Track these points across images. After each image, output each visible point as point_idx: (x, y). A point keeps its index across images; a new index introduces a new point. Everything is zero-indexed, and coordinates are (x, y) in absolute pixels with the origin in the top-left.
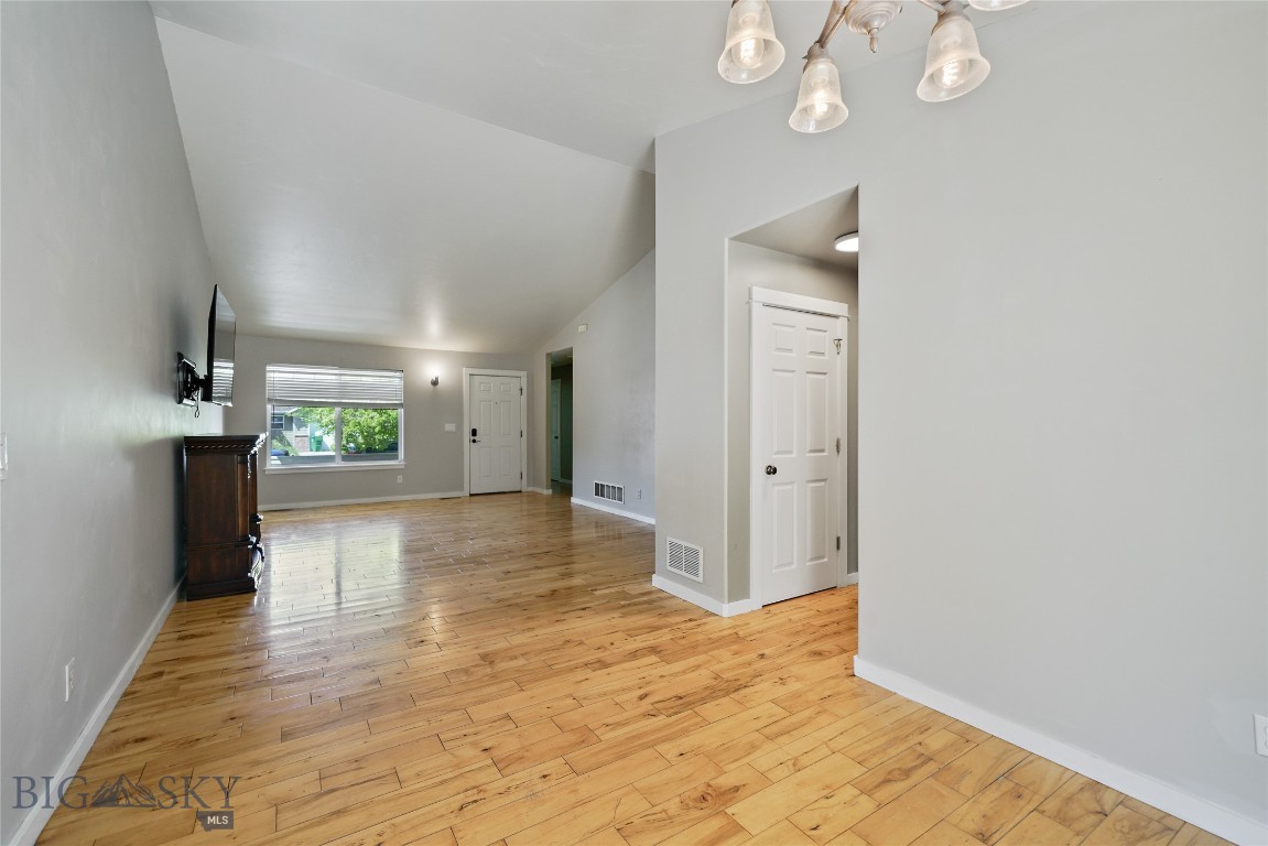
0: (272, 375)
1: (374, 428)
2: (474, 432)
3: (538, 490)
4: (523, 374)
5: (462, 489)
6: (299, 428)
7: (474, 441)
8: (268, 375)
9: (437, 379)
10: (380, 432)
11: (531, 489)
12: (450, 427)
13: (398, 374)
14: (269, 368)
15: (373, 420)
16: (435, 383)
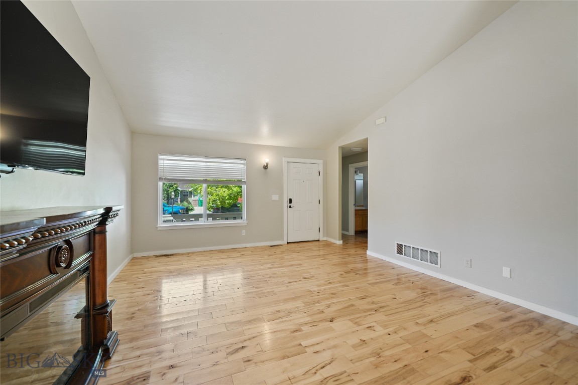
0: (162, 161)
1: (225, 197)
2: (290, 201)
3: (333, 241)
4: (321, 162)
5: (282, 239)
6: (194, 197)
7: (290, 207)
8: (160, 162)
9: (267, 164)
10: (228, 199)
11: (325, 239)
12: (275, 197)
13: (242, 162)
14: (160, 157)
15: (224, 192)
16: (266, 167)
